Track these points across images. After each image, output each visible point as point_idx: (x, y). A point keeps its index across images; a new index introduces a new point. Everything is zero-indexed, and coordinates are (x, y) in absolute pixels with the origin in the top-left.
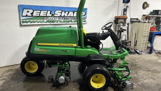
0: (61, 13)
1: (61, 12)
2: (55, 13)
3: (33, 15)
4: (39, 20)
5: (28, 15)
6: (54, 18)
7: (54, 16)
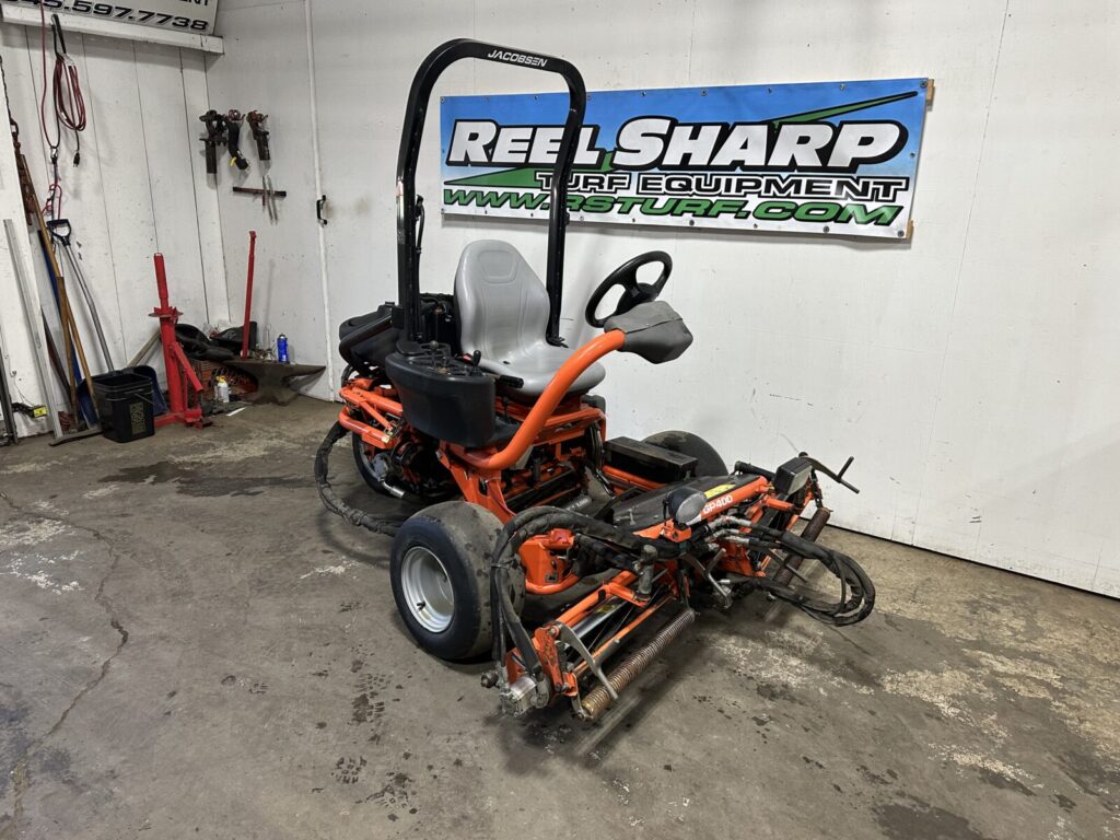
0: (666, 139)
1: (665, 132)
2: (623, 144)
3: (495, 159)
4: (522, 192)
5: (472, 160)
6: (611, 179)
7: (615, 162)
